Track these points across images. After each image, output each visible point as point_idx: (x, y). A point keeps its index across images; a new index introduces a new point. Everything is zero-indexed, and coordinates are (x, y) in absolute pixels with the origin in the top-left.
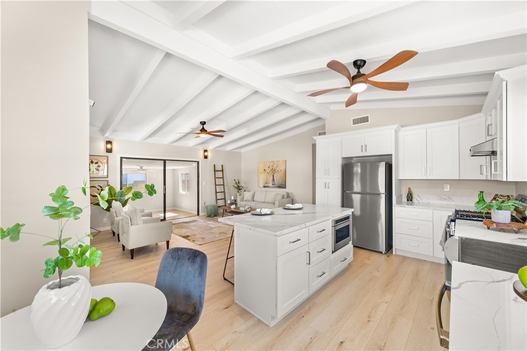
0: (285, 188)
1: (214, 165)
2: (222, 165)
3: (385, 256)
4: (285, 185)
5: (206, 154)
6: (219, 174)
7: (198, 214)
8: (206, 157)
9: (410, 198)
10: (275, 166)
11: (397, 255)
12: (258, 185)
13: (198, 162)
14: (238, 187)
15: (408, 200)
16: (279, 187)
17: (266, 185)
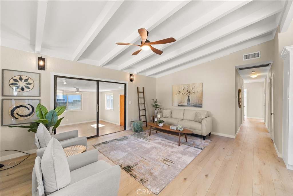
0: (202, 107)
1: (138, 87)
2: (143, 88)
5: (132, 77)
6: (141, 95)
7: (125, 129)
8: (131, 80)
10: (191, 88)
12: (173, 104)
13: (125, 85)
14: (156, 105)
16: (195, 106)
17: (181, 104)
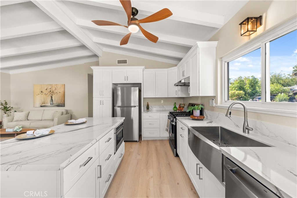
0: (64, 106)
3: (139, 143)
4: (64, 104)
9: (148, 108)
10: (54, 89)
11: (144, 141)
12: (34, 105)
14: (6, 108)
15: (147, 109)
16: (58, 106)
17: (43, 105)
